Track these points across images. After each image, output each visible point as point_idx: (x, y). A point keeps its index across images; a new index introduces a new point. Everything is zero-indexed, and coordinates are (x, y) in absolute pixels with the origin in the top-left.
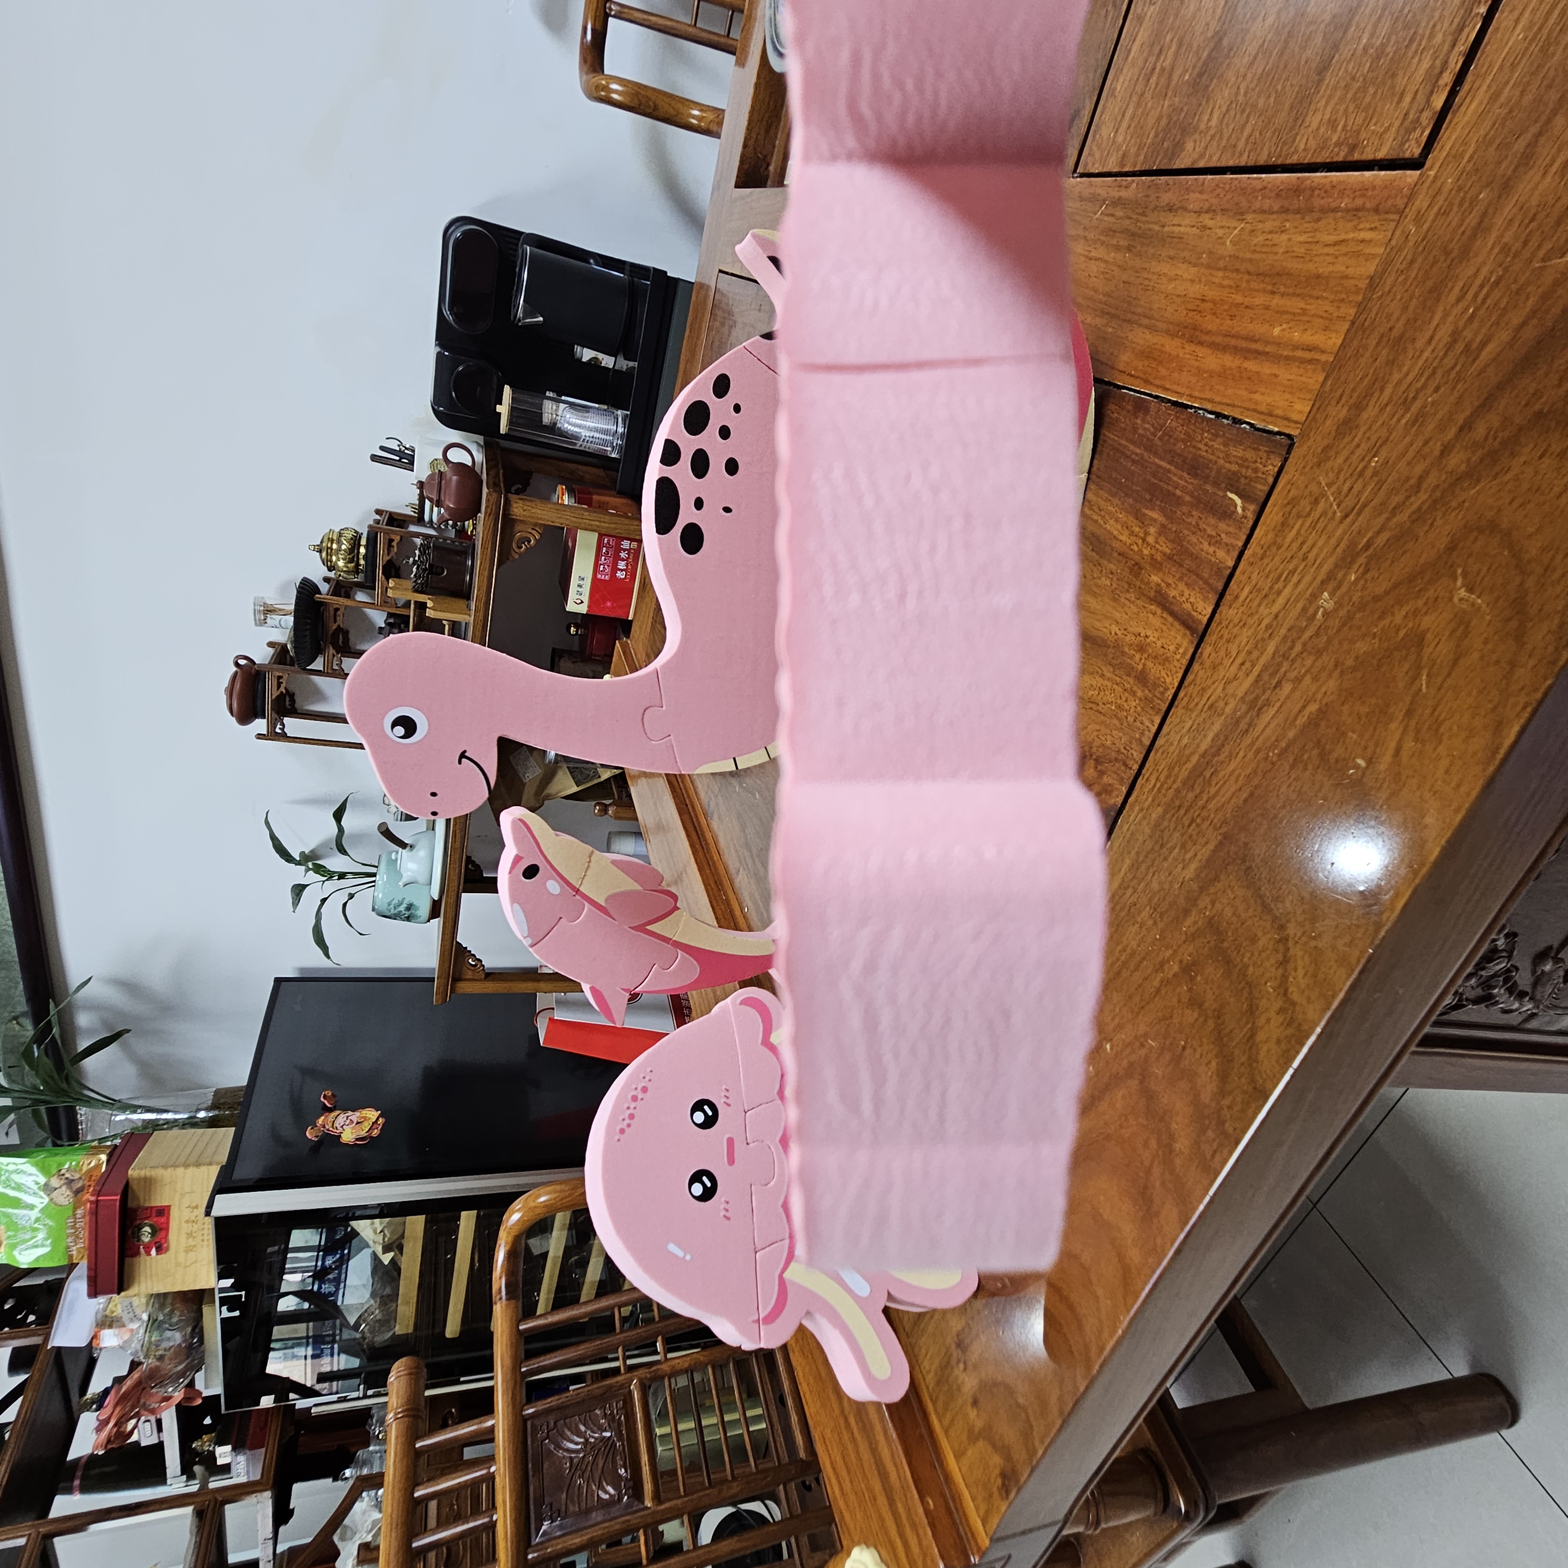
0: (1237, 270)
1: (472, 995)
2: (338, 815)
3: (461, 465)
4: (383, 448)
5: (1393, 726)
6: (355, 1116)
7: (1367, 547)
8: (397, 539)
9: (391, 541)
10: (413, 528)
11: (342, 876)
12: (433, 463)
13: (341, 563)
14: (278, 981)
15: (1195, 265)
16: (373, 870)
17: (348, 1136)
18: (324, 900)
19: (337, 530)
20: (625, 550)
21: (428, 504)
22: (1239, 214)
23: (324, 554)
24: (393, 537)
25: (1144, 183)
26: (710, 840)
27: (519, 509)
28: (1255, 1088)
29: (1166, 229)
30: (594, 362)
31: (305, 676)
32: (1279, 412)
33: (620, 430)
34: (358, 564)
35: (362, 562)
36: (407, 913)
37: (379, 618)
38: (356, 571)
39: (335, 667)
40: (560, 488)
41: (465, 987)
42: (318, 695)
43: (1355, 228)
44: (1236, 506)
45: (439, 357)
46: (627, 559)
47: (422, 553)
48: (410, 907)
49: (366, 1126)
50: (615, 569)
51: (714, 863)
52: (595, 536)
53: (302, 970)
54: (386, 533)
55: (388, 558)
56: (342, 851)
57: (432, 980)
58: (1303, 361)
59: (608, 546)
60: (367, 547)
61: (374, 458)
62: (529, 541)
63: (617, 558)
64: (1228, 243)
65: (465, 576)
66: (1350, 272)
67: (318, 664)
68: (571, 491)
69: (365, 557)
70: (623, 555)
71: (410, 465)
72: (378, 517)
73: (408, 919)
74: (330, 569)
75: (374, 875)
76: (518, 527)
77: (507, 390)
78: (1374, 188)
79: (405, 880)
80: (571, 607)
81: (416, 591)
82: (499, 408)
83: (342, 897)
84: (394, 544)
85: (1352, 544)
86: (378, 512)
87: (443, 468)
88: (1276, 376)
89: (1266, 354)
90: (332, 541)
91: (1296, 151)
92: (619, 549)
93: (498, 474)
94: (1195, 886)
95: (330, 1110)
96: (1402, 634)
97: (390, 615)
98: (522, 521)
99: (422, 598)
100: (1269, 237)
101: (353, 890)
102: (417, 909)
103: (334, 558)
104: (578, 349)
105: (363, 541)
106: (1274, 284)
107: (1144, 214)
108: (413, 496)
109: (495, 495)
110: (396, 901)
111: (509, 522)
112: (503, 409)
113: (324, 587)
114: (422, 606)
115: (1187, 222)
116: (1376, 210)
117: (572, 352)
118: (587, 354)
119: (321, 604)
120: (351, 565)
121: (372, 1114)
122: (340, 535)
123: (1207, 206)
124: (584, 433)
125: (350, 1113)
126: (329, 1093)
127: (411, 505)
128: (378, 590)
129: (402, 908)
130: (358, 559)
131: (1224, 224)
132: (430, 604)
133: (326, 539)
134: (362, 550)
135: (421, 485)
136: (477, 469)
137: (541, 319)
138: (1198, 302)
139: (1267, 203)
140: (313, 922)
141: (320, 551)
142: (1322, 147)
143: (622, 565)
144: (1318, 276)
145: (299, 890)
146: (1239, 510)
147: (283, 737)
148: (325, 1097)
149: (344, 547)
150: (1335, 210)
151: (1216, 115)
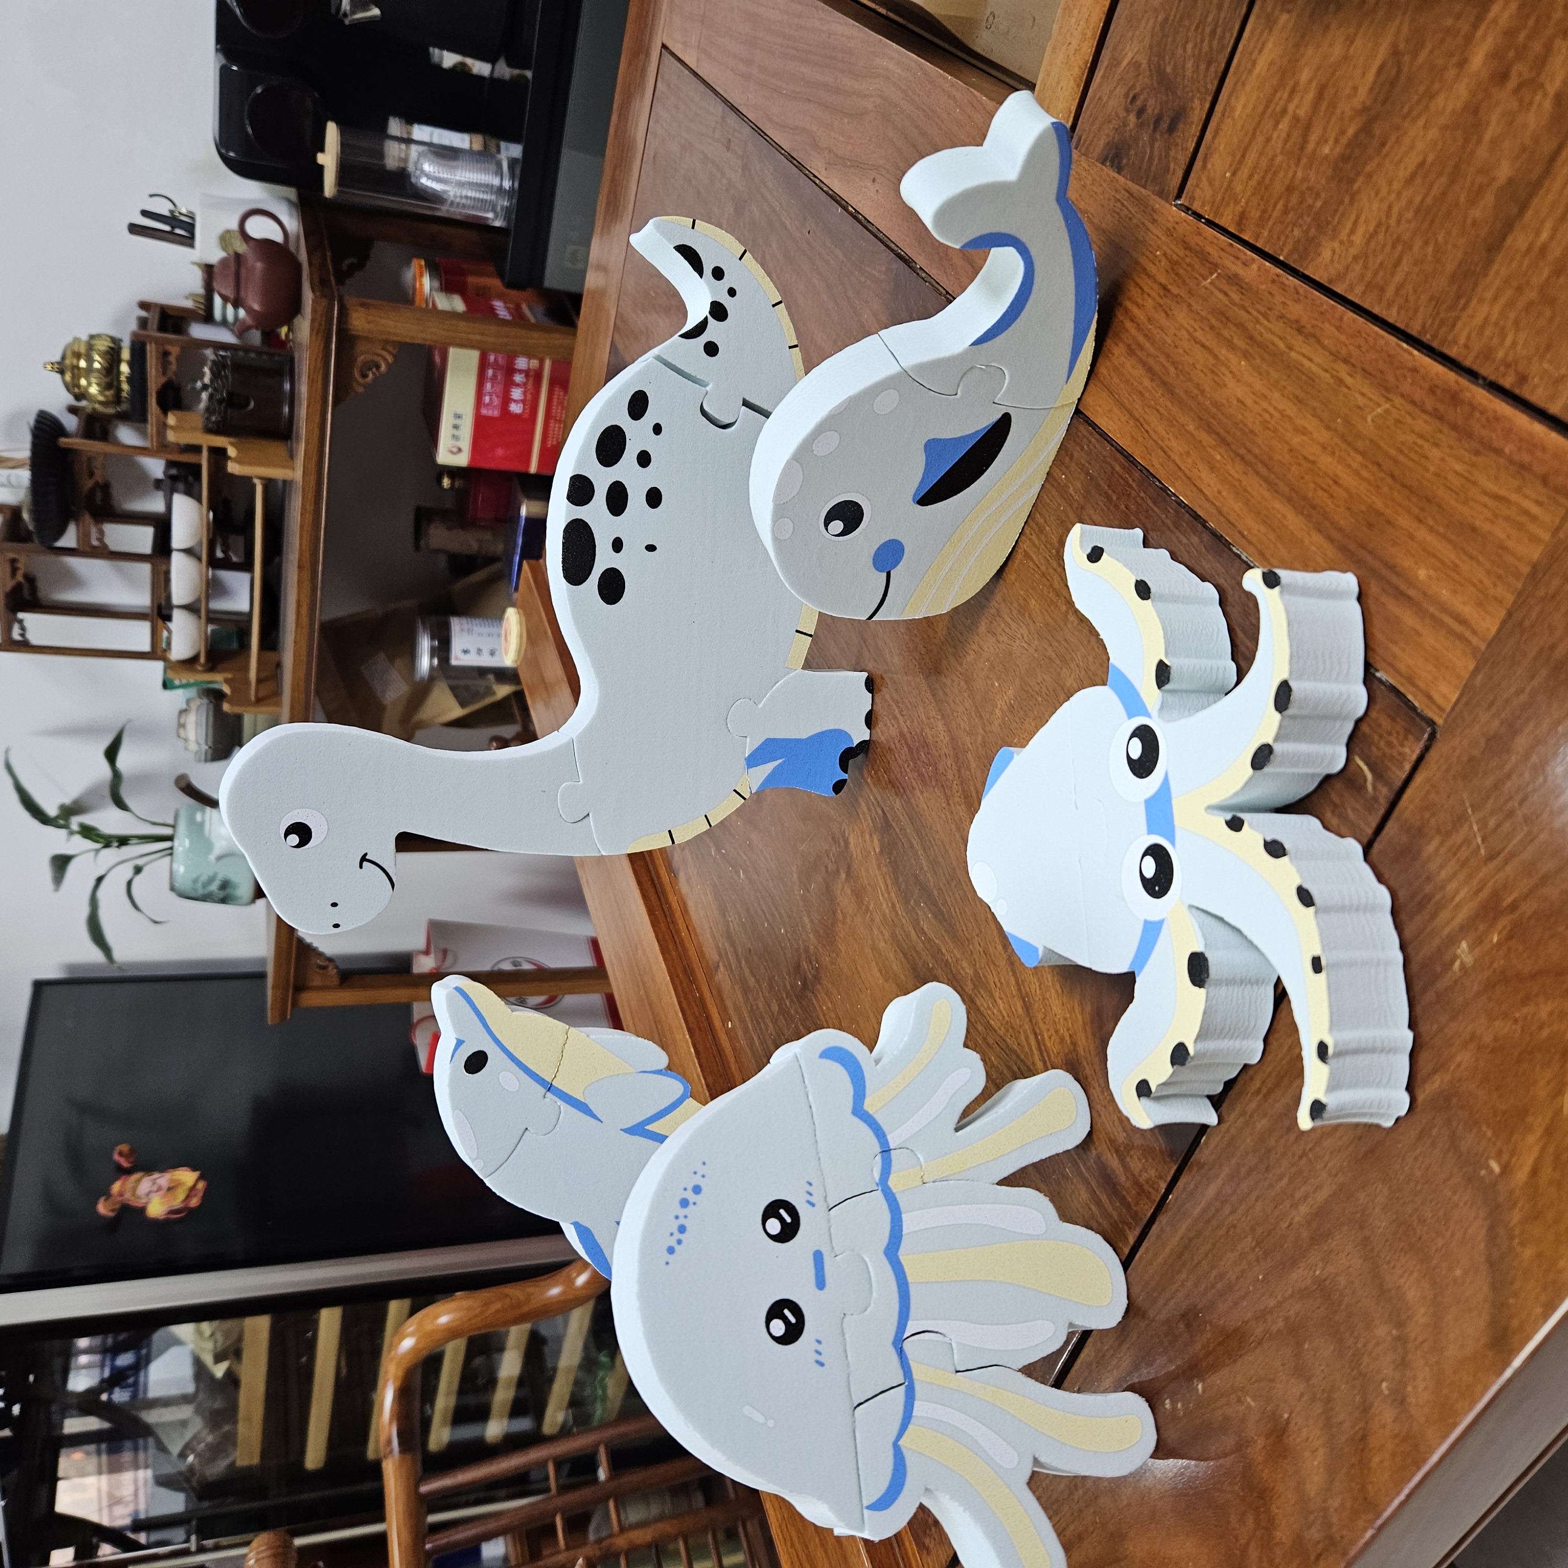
0: (1379, 465)
1: (321, 1009)
2: (111, 754)
3: (267, 243)
4: (145, 213)
5: (1531, 1139)
6: (163, 1179)
7: (1513, 907)
8: (175, 351)
9: (166, 354)
10: (198, 331)
11: (123, 841)
12: (224, 239)
13: (94, 390)
14: (39, 986)
15: (1328, 428)
16: (167, 831)
17: (156, 1209)
18: (100, 880)
19: (84, 337)
20: (520, 371)
21: (218, 301)
22: (1386, 389)
23: (68, 377)
24: (169, 348)
25: (1267, 271)
26: (675, 906)
27: (359, 321)
28: (1365, 1499)
29: (1293, 354)
30: (460, 71)
31: (50, 558)
32: (1422, 684)
33: (507, 184)
34: (119, 390)
35: (125, 387)
36: (221, 894)
37: (156, 467)
38: (118, 399)
39: (95, 543)
40: (417, 264)
41: (311, 999)
42: (73, 580)
43: (1519, 490)
44: (1365, 780)
45: (225, 75)
46: (525, 384)
47: (215, 375)
48: (225, 885)
49: (181, 1195)
50: (506, 400)
51: (682, 941)
52: (475, 355)
53: (71, 967)
54: (158, 341)
55: (163, 380)
56: (120, 804)
57: (262, 976)
58: (1451, 632)
59: (496, 366)
60: (131, 364)
61: (135, 229)
62: (378, 367)
63: (509, 383)
64: (1369, 418)
65: (280, 408)
66: (1511, 544)
67: (69, 539)
68: (434, 269)
69: (130, 380)
70: (518, 378)
71: (189, 241)
72: (143, 313)
73: (224, 901)
74: (78, 397)
75: (170, 838)
76: (361, 347)
77: (332, 132)
78: (1544, 449)
79: (217, 851)
80: (444, 457)
81: (209, 430)
82: (321, 158)
83: (126, 871)
84: (172, 359)
85: (1496, 896)
86: (144, 305)
87: (241, 247)
88: (1419, 634)
89: (1409, 598)
90: (78, 356)
91: (1455, 342)
92: (510, 370)
93: (325, 256)
94: (1305, 1234)
95: (129, 1172)
96: (1545, 1032)
97: (170, 464)
98: (366, 339)
99: (219, 441)
100: (1420, 442)
101: (140, 862)
102: (235, 886)
103: (83, 382)
104: (435, 52)
105: (126, 354)
106: (1422, 509)
107: (1266, 316)
108: (195, 282)
109: (324, 302)
110: (204, 878)
111: (347, 340)
112: (328, 159)
113: (71, 423)
114: (219, 454)
115: (1318, 360)
116: (1545, 480)
117: (428, 56)
118: (449, 59)
119: (69, 452)
120: (109, 393)
121: (187, 1177)
122: (90, 347)
123: (1344, 352)
124: (451, 192)
125: (156, 1175)
126: (124, 1148)
127: (193, 296)
128: (151, 428)
129: (214, 887)
130: (119, 382)
131: (1365, 391)
132: (232, 452)
133: (69, 354)
134: (125, 368)
135: (208, 269)
136: (292, 248)
137: (376, 12)
138: (1331, 482)
139: (1418, 395)
140: (85, 911)
141: (62, 372)
142: (1487, 354)
143: (517, 394)
144: (1474, 529)
145: (61, 863)
146: (1370, 787)
147: (24, 646)
148: (121, 1154)
149: (97, 365)
150: (1498, 452)
151: (1361, 230)
